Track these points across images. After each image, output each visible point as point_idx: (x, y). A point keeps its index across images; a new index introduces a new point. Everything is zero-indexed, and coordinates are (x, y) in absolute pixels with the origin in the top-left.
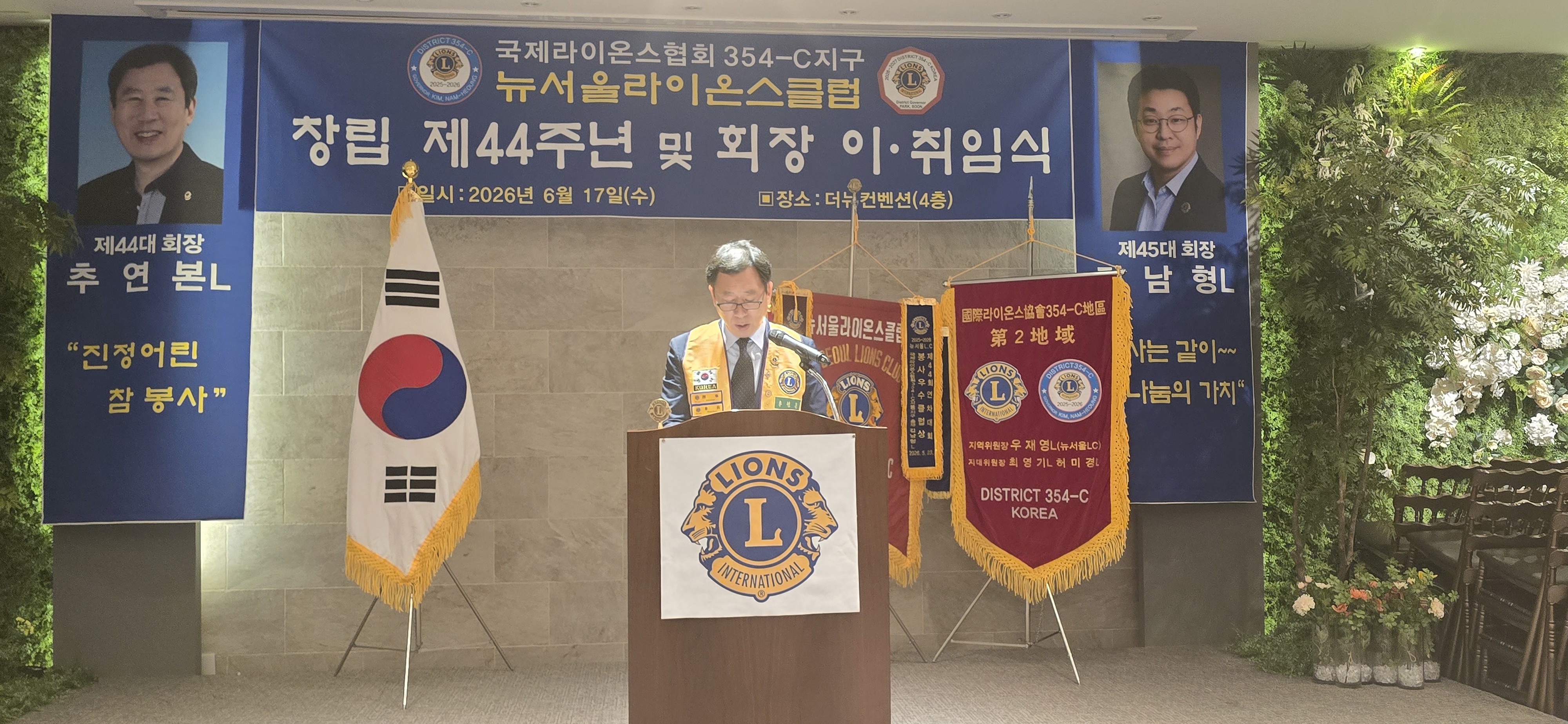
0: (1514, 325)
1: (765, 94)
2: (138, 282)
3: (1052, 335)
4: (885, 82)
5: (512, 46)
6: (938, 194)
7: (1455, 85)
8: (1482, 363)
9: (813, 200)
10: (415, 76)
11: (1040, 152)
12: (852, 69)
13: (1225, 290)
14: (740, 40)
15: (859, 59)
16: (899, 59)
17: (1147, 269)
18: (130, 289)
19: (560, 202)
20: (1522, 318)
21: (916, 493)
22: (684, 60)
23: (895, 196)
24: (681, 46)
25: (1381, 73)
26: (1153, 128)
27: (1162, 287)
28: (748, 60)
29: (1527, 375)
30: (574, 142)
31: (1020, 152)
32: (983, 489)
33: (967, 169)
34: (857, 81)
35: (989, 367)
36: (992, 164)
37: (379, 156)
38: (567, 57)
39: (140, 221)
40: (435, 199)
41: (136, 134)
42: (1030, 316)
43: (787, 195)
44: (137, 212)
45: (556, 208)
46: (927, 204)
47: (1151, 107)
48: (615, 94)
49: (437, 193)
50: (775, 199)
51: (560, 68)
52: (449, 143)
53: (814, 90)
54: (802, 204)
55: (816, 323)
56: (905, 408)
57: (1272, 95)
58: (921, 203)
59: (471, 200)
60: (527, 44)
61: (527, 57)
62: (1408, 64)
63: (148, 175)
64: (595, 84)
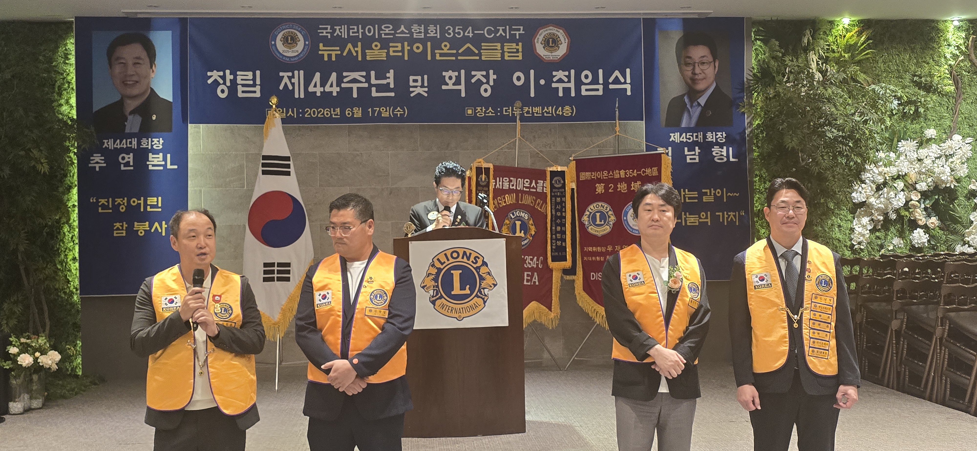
0: (901, 177)
1: (468, 52)
2: (127, 164)
3: (629, 187)
4: (537, 45)
5: (326, 29)
6: (567, 108)
7: (868, 39)
8: (882, 200)
9: (496, 113)
10: (274, 47)
11: (625, 83)
12: (518, 37)
13: (732, 159)
14: (454, 22)
15: (521, 32)
16: (545, 31)
17: (686, 149)
18: (123, 168)
19: (355, 116)
20: (905, 174)
21: (556, 276)
22: (423, 34)
23: (543, 109)
24: (421, 26)
25: (825, 33)
26: (690, 68)
27: (695, 159)
28: (459, 33)
29: (910, 206)
30: (362, 82)
31: (613, 83)
32: (592, 274)
33: (584, 93)
34: (520, 44)
35: (595, 205)
36: (597, 90)
37: (255, 92)
38: (357, 34)
39: (127, 131)
40: (286, 116)
41: (123, 82)
42: (617, 176)
43: (481, 110)
44: (125, 126)
45: (353, 120)
46: (561, 113)
47: (690, 55)
48: (385, 55)
49: (287, 112)
50: (475, 111)
51: (354, 41)
52: (293, 84)
53: (497, 49)
54: (490, 114)
55: (496, 182)
56: (549, 228)
57: (761, 47)
58: (557, 113)
59: (306, 116)
60: (335, 27)
61: (335, 35)
62: (840, 27)
63: (131, 105)
64: (374, 50)
